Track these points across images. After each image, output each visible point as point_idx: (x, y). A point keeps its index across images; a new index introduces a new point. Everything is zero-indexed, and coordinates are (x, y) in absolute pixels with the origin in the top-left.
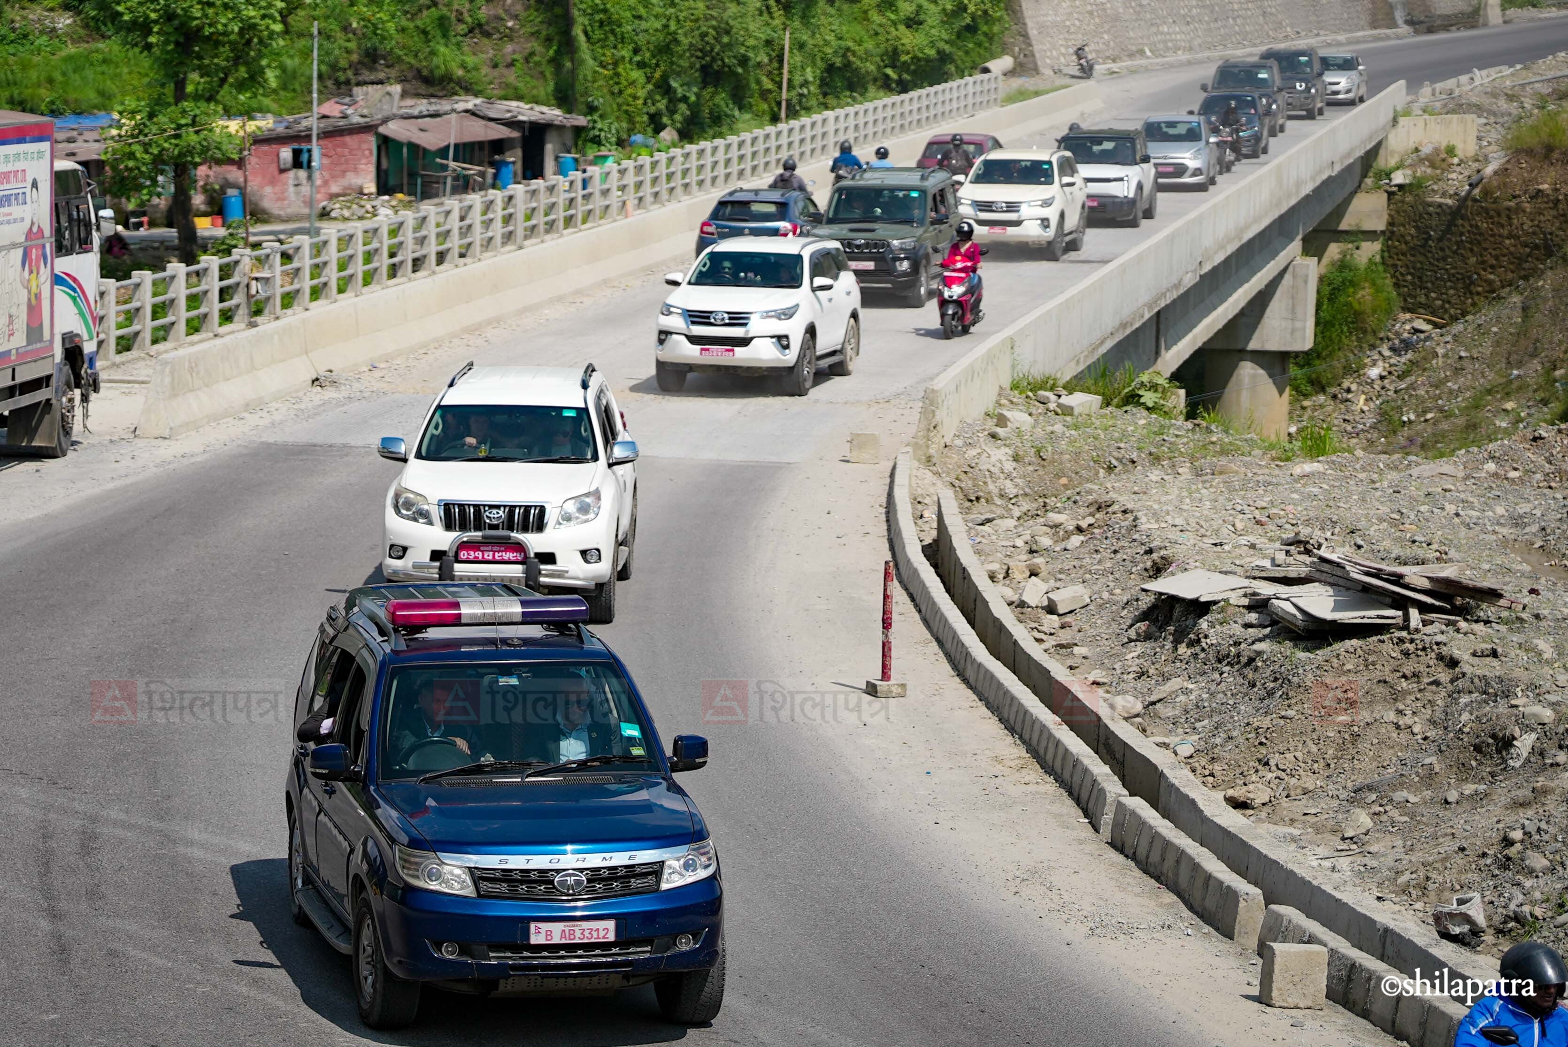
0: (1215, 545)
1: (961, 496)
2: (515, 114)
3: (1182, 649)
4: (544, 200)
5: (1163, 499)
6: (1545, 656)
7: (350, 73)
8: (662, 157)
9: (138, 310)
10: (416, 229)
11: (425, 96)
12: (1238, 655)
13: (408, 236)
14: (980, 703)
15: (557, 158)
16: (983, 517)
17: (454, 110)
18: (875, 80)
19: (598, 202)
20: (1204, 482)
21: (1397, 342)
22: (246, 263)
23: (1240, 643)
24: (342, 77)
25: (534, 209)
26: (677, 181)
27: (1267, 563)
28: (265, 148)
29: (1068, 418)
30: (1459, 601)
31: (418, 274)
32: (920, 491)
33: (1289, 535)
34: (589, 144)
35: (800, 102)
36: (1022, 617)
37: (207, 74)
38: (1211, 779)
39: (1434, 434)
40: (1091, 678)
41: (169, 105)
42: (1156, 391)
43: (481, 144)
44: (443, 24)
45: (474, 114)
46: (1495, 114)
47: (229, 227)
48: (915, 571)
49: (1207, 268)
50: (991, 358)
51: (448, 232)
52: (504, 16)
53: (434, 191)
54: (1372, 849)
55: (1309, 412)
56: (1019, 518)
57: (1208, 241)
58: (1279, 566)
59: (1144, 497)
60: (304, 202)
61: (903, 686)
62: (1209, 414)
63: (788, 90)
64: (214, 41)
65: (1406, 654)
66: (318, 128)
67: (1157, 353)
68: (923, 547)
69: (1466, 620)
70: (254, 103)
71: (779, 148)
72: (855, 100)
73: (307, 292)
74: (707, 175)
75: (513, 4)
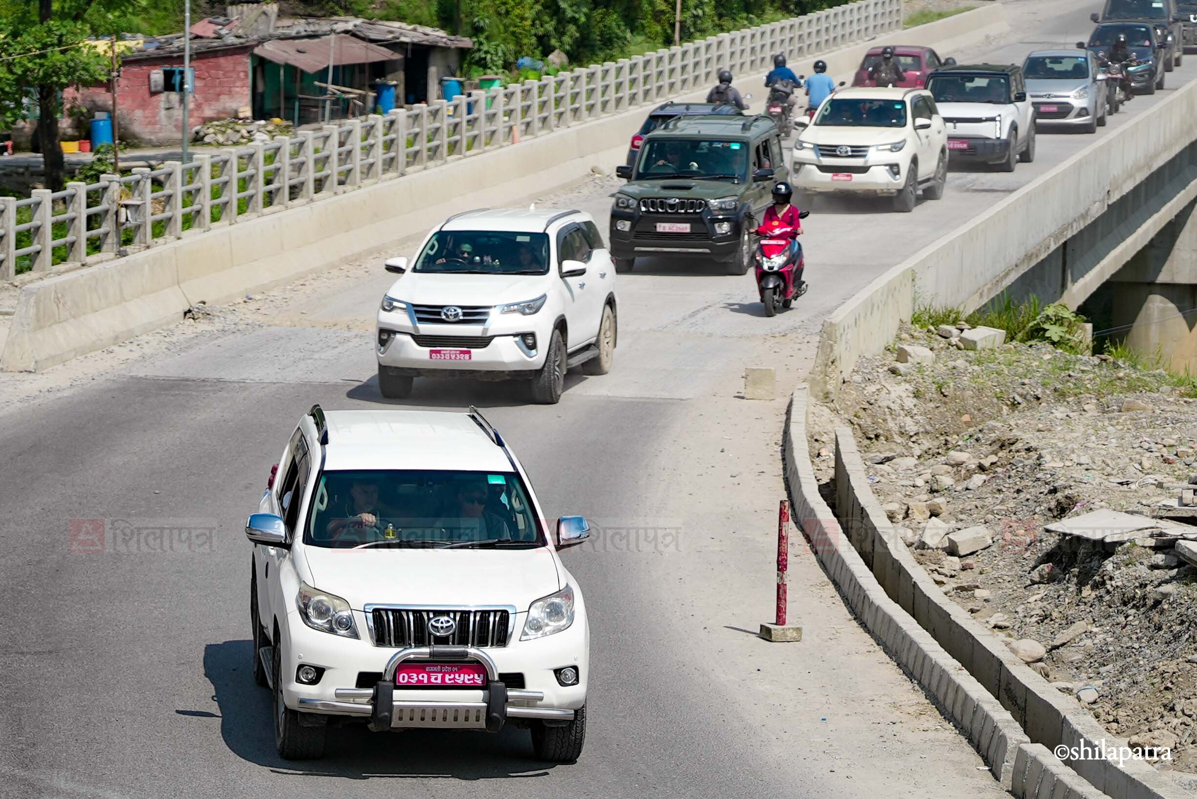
0: (1121, 484)
1: (860, 434)
2: (397, 35)
3: (1087, 591)
4: (428, 125)
5: (1068, 437)
8: (550, 80)
9: (1, 238)
10: (293, 156)
11: (303, 16)
12: (1144, 598)
13: (285, 162)
14: (877, 648)
15: (441, 82)
16: (883, 456)
17: (333, 31)
19: (483, 128)
20: (1110, 419)
22: (115, 190)
23: (1146, 585)
25: (416, 135)
26: (567, 106)
27: (1174, 503)
28: (135, 69)
29: (971, 353)
31: (295, 202)
32: (817, 429)
34: (475, 67)
35: (695, 24)
36: (922, 559)
38: (1114, 725)
40: (993, 622)
41: (34, 23)
42: (1062, 325)
43: (361, 67)
45: (354, 35)
47: (97, 152)
48: (812, 511)
49: (1115, 197)
50: (891, 290)
51: (327, 157)
53: (312, 116)
56: (919, 457)
57: (1116, 170)
58: (1186, 505)
59: (1049, 435)
60: (176, 126)
61: (799, 630)
62: (1116, 349)
63: (682, 11)
66: (191, 49)
67: (1064, 286)
68: (819, 486)
70: (123, 23)
71: (672, 71)
72: (751, 22)
73: (180, 220)
74: (598, 99)
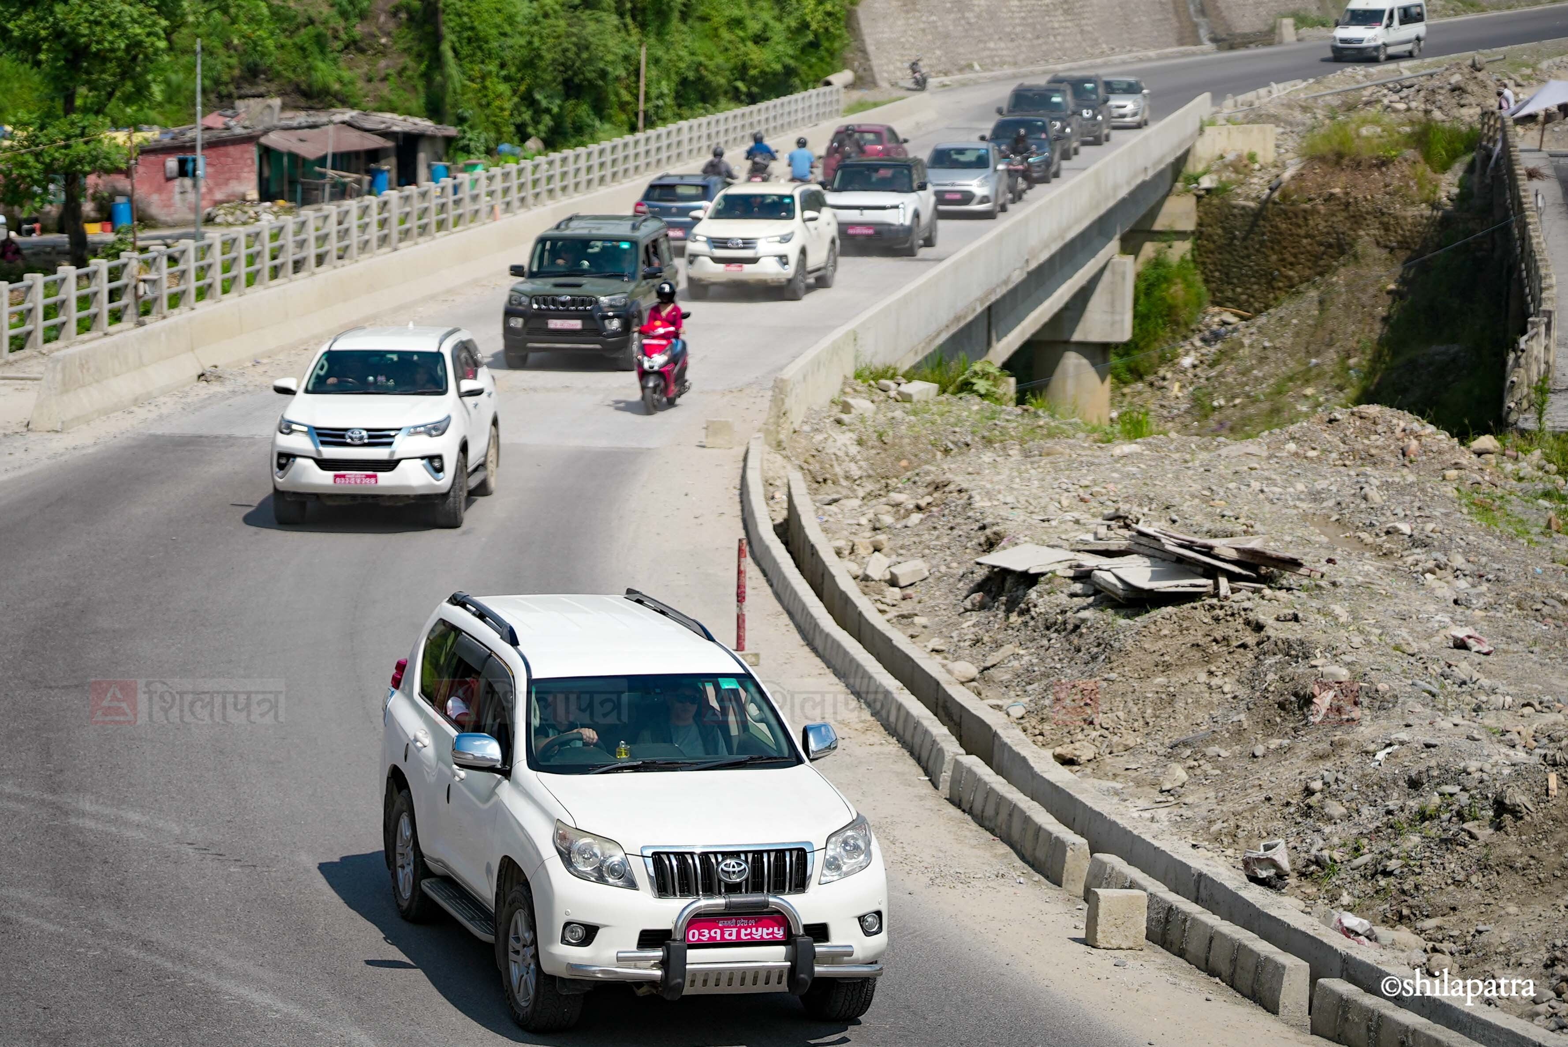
0: (1043, 520)
1: (809, 478)
2: (388, 125)
3: (1014, 618)
4: (417, 205)
5: (996, 479)
6: (1341, 620)
7: (232, 88)
8: (527, 164)
9: (30, 311)
10: (296, 234)
11: (304, 109)
12: (1065, 623)
13: (288, 239)
14: (827, 671)
15: (429, 166)
16: (830, 498)
17: (331, 122)
18: (726, 93)
19: (468, 207)
20: (1032, 463)
21: (1207, 333)
22: (134, 266)
23: (1066, 612)
24: (224, 90)
25: (407, 214)
26: (543, 187)
27: (1090, 537)
28: (152, 158)
29: (908, 405)
30: (1263, 570)
31: (299, 275)
32: (771, 474)
33: (1110, 511)
34: (459, 153)
35: (656, 113)
36: (867, 590)
37: (96, 89)
38: (1040, 738)
39: (1242, 418)
40: (931, 646)
41: (58, 118)
42: (988, 379)
43: (357, 154)
44: (320, 41)
45: (350, 125)
46: (1291, 124)
47: (118, 232)
48: (767, 548)
49: (1033, 265)
50: (835, 350)
51: (327, 235)
52: (378, 33)
53: (313, 198)
54: (1187, 801)
55: (1128, 399)
56: (863, 498)
57: (1033, 241)
58: (1101, 539)
59: (977, 477)
60: (190, 209)
61: (757, 655)
62: (1036, 400)
63: (645, 102)
64: (102, 58)
65: (1217, 619)
66: (202, 139)
67: (989, 344)
68: (774, 526)
69: (1270, 587)
70: (141, 116)
71: (637, 155)
72: (707, 111)
73: (193, 292)
74: (570, 181)
75: (385, 23)
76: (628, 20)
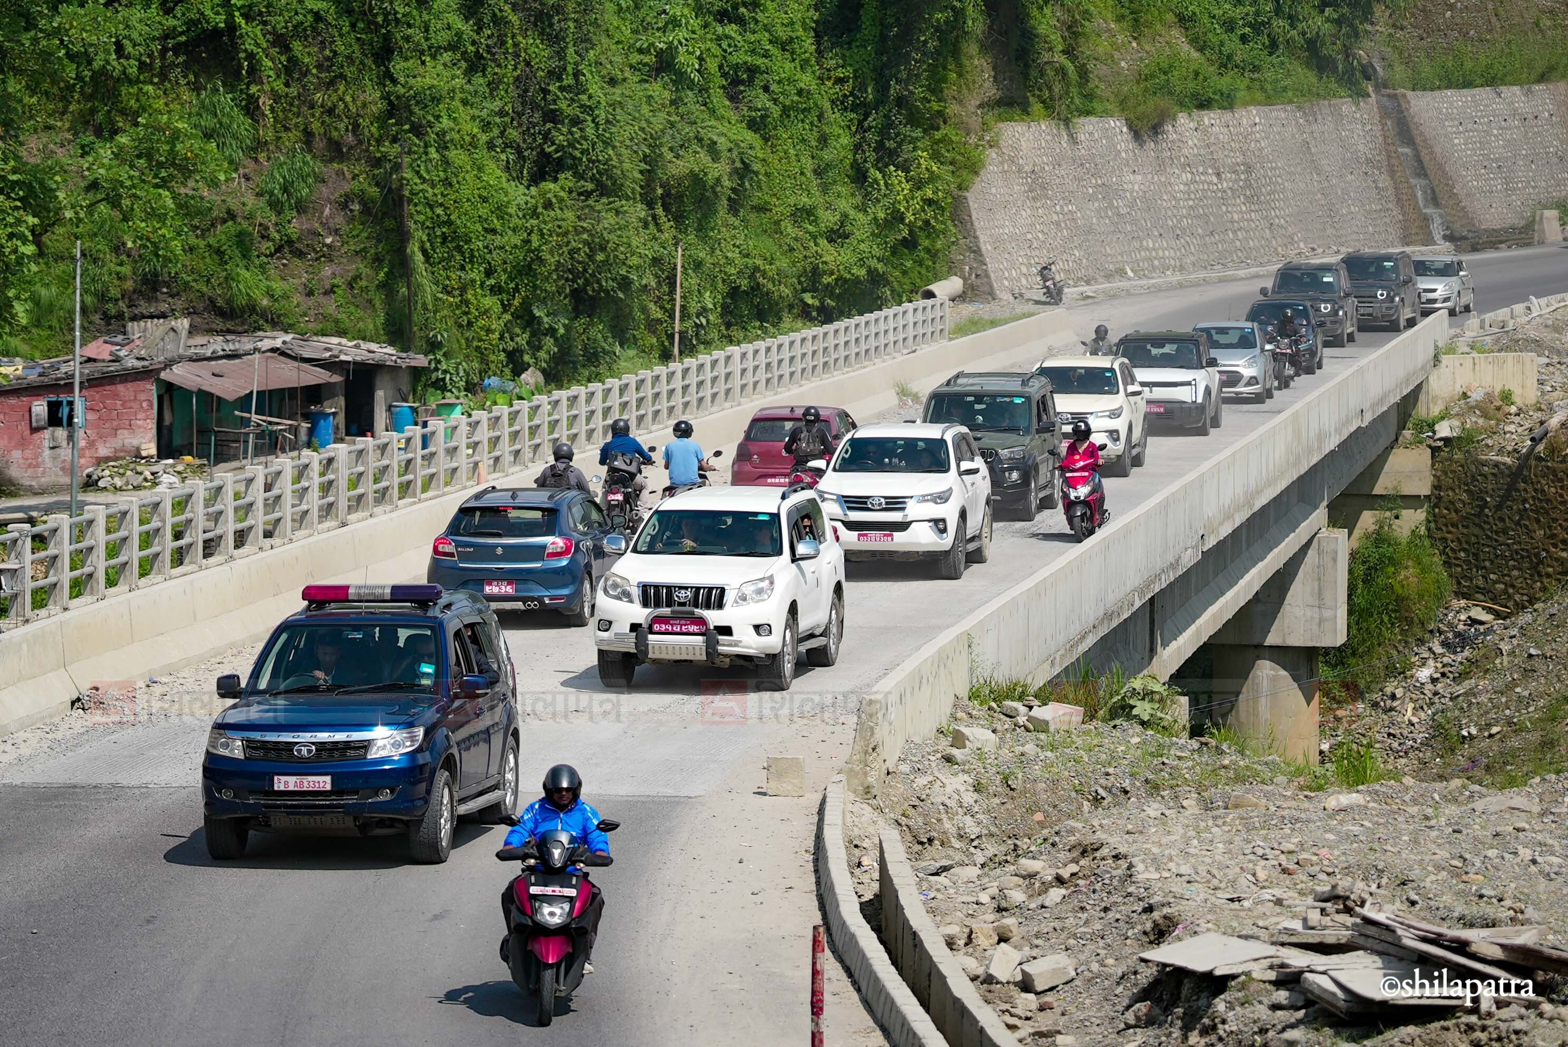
0: (1232, 900)
1: (909, 837)
2: (335, 353)
3: (1194, 1038)
4: (373, 462)
5: (1165, 840)
7: (123, 305)
8: (523, 406)
10: (208, 503)
11: (219, 333)
12: (1265, 1046)
13: (198, 511)
15: (389, 408)
16: (938, 865)
17: (257, 350)
18: (791, 308)
19: (443, 463)
20: (1215, 818)
21: (1450, 635)
23: (1267, 1030)
24: (112, 309)
25: (361, 474)
27: (1297, 926)
28: (13, 401)
29: (1042, 736)
31: (211, 560)
32: (856, 832)
33: (1322, 887)
34: (431, 390)
35: (697, 335)
36: (990, 996)
39: (1501, 754)
42: (1152, 701)
43: (292, 392)
44: (242, 241)
45: (283, 354)
46: (1559, 353)
48: (853, 937)
49: (1211, 542)
50: (942, 659)
51: (250, 505)
52: (320, 230)
53: (232, 452)
55: (1345, 724)
56: (983, 866)
57: (1211, 510)
58: (1312, 928)
59: (1140, 838)
60: (63, 469)
62: (1219, 730)
63: (682, 320)
65: (1477, 1045)
66: (81, 374)
67: (1152, 651)
68: (861, 904)
69: (1551, 1001)
70: (12, 343)
72: (765, 332)
73: (67, 586)
75: (331, 216)
76: (660, 211)
